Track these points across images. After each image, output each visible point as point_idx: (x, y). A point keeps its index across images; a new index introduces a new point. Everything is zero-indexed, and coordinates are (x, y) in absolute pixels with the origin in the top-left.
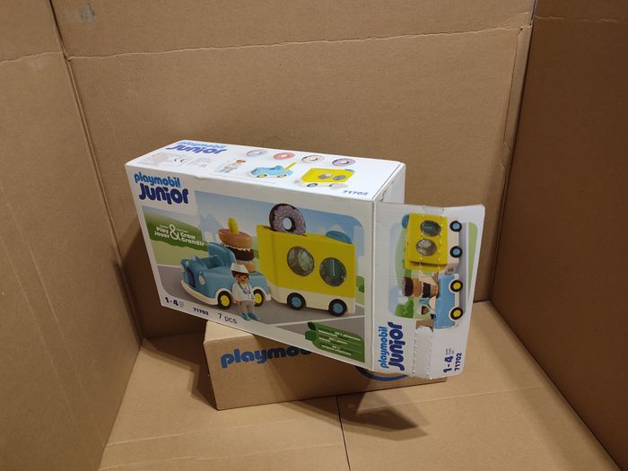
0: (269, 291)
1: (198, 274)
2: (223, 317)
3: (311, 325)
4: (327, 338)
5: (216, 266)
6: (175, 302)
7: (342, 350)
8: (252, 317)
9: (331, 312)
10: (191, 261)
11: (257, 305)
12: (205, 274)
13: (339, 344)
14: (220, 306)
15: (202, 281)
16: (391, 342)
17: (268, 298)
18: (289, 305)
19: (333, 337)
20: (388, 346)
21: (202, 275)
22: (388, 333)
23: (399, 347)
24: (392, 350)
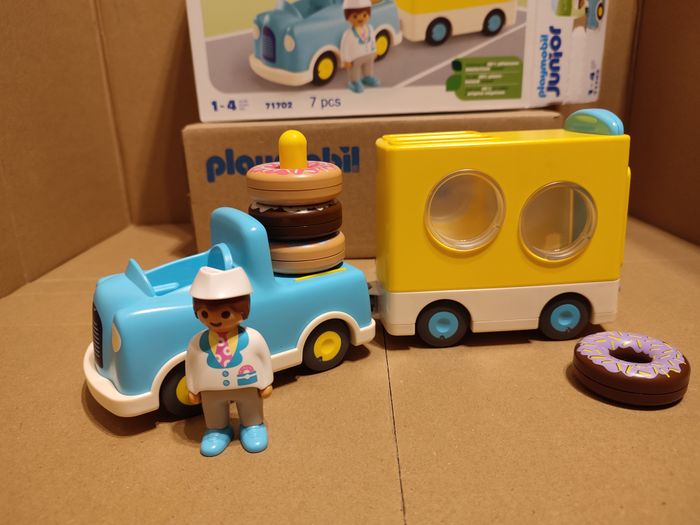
0: (400, 27)
1: (284, 33)
2: (318, 103)
3: (457, 65)
4: (475, 77)
5: (318, 9)
6: (232, 105)
7: (494, 89)
8: (368, 82)
9: (486, 32)
10: (275, 14)
11: (379, 58)
12: (297, 31)
13: (492, 81)
14: (318, 82)
15: (289, 44)
16: (550, 55)
17: (397, 39)
18: (430, 41)
19: (483, 72)
20: (548, 62)
21: (292, 34)
22: (549, 42)
23: (557, 61)
24: (552, 67)
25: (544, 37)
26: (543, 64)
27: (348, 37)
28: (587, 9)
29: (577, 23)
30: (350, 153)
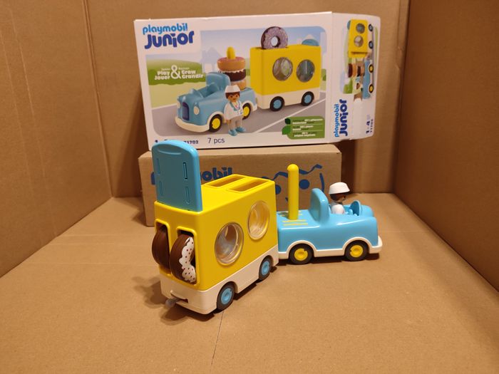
0: (256, 102)
1: (194, 105)
2: (212, 141)
3: (288, 121)
4: (298, 127)
5: (212, 93)
7: (309, 133)
8: (239, 130)
9: (303, 104)
10: (188, 96)
11: (245, 118)
12: (200, 104)
13: (308, 129)
14: (212, 130)
15: (196, 111)
16: (341, 115)
17: (254, 108)
18: (272, 109)
19: (303, 124)
20: (339, 118)
21: (198, 106)
22: (339, 108)
23: (345, 117)
24: (341, 121)
25: (337, 106)
26: (336, 120)
27: (228, 106)
28: (362, 89)
29: (356, 97)
30: (227, 171)
